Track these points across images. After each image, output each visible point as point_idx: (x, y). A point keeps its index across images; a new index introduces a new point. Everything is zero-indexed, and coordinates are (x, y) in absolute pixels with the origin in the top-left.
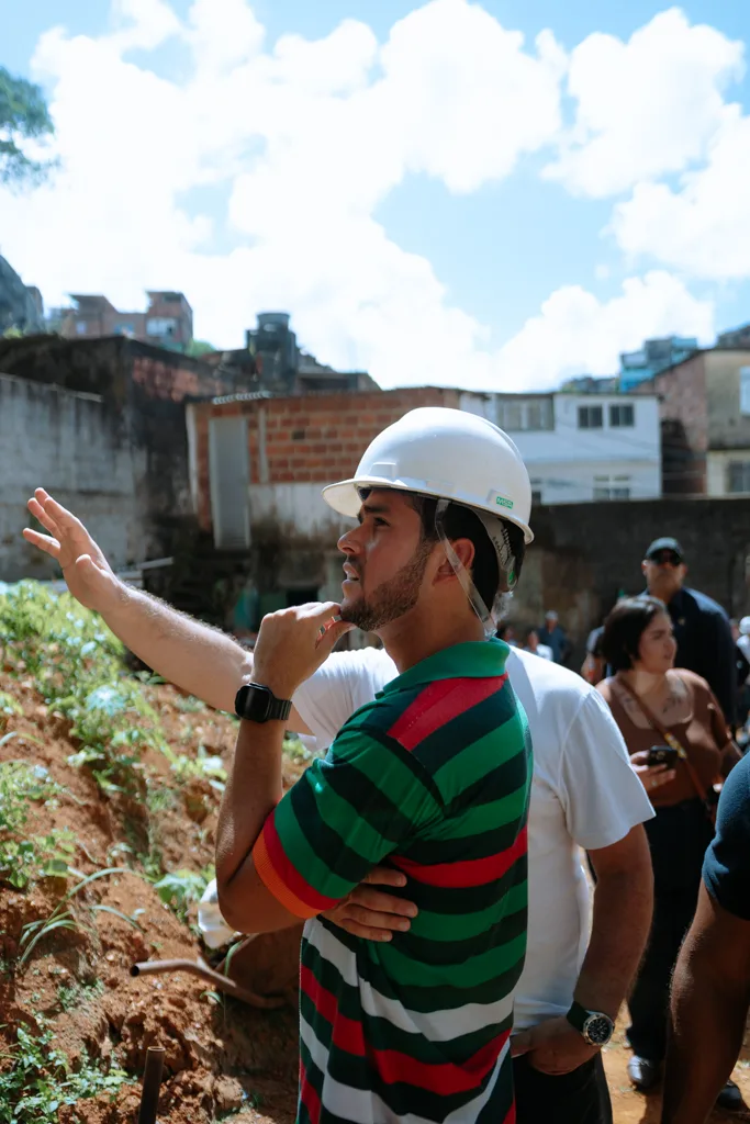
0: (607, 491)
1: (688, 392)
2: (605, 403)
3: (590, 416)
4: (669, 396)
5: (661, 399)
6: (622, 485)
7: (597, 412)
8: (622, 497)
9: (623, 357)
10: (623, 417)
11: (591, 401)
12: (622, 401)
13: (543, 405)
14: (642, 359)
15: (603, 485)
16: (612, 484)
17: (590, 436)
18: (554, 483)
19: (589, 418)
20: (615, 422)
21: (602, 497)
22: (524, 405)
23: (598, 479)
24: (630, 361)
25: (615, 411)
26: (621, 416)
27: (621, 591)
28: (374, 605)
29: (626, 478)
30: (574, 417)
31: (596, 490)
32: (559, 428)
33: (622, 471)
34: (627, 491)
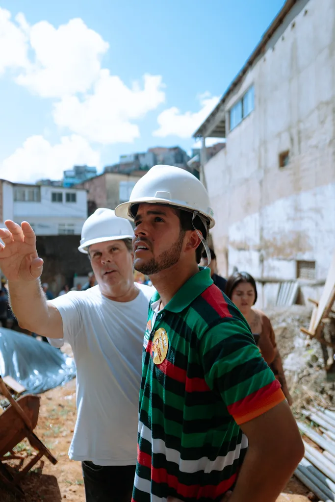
0: (65, 230)
1: (98, 189)
2: (64, 192)
3: (57, 197)
4: (91, 191)
5: (88, 191)
6: (71, 228)
7: (60, 195)
8: (71, 233)
9: (65, 172)
10: (72, 198)
11: (57, 190)
12: (71, 191)
13: (36, 190)
14: (73, 174)
15: (63, 228)
16: (67, 227)
17: (57, 205)
18: (41, 226)
19: (57, 198)
20: (68, 200)
21: (63, 233)
22: (27, 191)
23: (60, 225)
24: (68, 174)
25: (68, 195)
26: (71, 198)
27: (76, 274)
28: (159, 262)
29: (73, 225)
30: (50, 196)
31: (60, 230)
32: (43, 201)
33: (71, 222)
34: (73, 231)
